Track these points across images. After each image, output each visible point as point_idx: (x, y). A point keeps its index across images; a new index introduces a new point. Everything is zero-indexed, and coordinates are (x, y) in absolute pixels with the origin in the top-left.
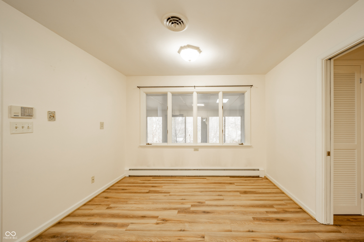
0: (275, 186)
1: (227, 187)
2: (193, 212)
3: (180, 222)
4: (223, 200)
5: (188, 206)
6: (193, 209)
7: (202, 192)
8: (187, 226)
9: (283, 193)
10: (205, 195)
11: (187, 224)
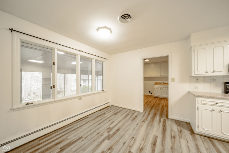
0: (119, 107)
1: (106, 116)
2: (114, 134)
3: (117, 142)
4: (114, 121)
5: (106, 134)
6: (111, 133)
7: (100, 124)
8: (123, 140)
9: (124, 108)
10: (104, 124)
11: (121, 140)
